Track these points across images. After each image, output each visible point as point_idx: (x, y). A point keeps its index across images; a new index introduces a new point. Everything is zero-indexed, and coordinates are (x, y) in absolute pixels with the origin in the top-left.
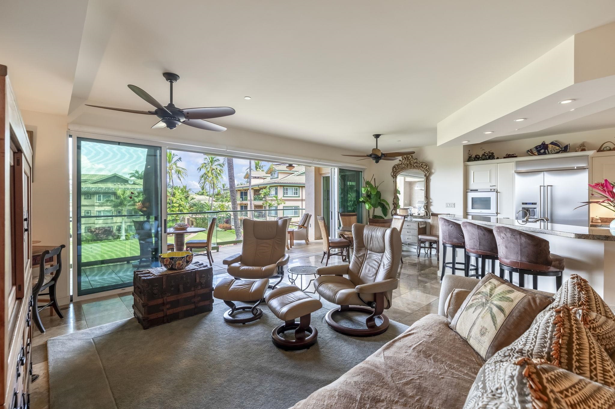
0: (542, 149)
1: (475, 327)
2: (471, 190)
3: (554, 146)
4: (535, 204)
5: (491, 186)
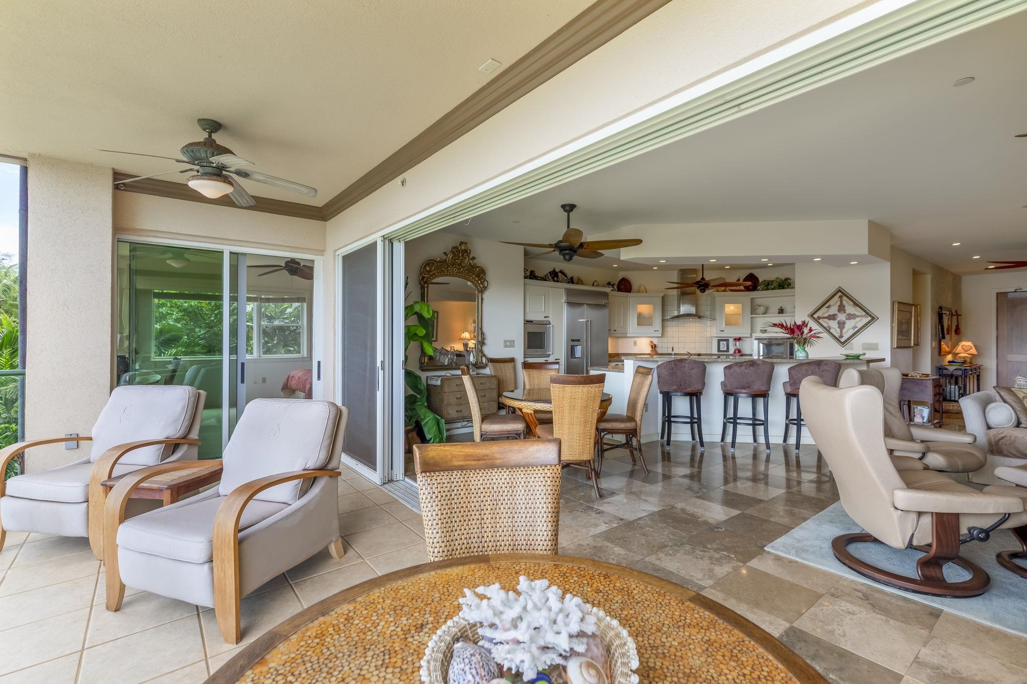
2: (528, 322)
3: (562, 276)
4: (579, 340)
5: (545, 317)
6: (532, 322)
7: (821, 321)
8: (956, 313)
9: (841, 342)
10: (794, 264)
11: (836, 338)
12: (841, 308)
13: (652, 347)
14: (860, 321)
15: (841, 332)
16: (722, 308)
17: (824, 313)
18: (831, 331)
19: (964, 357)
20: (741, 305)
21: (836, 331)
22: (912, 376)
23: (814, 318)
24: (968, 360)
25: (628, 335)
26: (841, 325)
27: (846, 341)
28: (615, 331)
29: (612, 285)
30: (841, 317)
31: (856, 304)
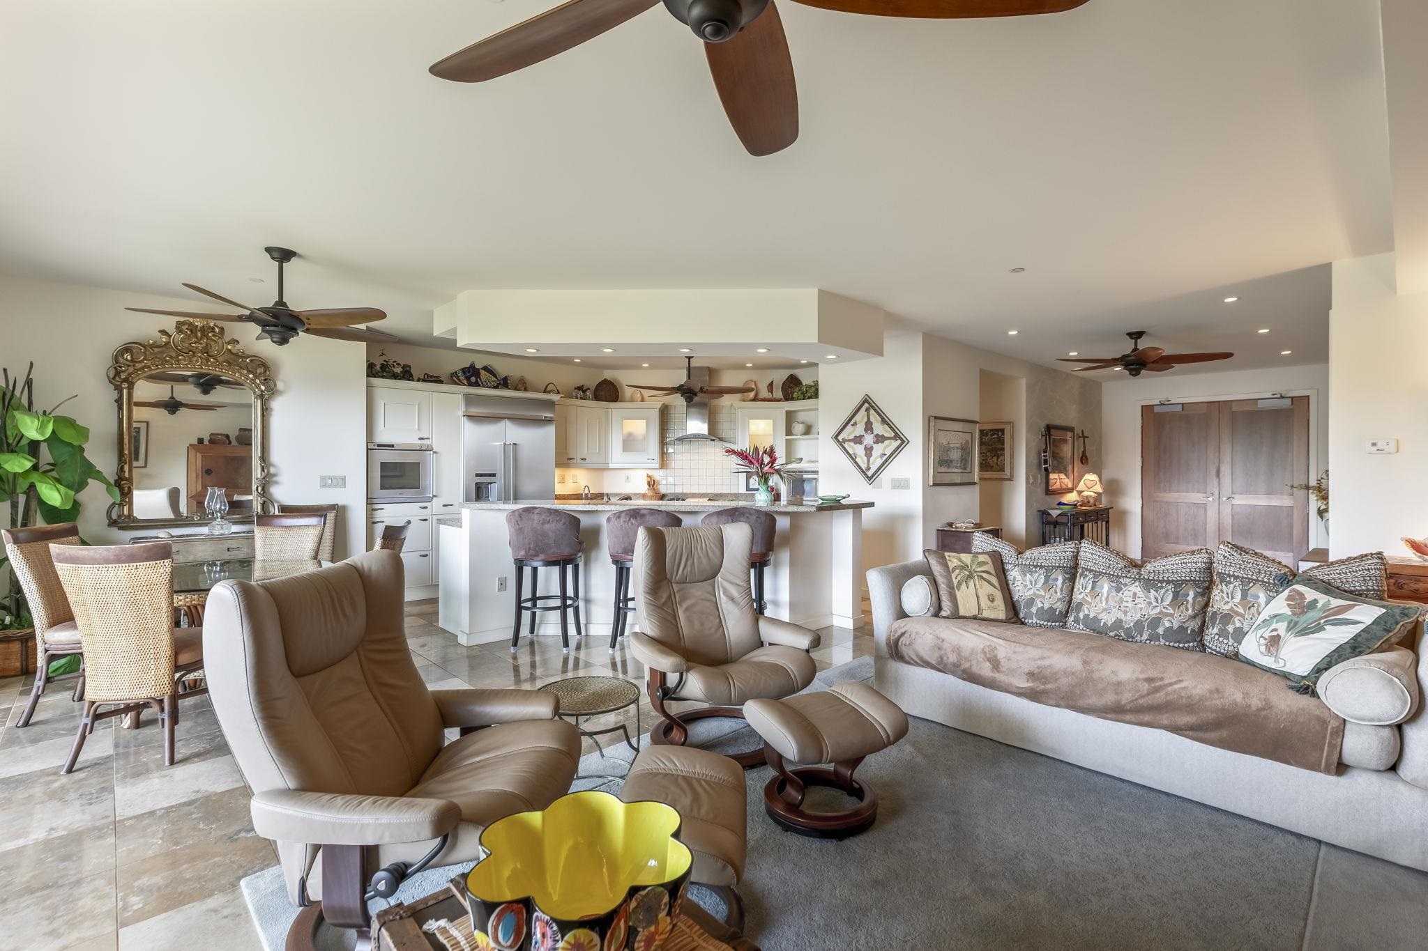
0: (471, 375)
1: (981, 599)
2: (379, 446)
3: (488, 375)
4: (494, 475)
5: (421, 439)
6: (392, 446)
7: (846, 445)
8: (1083, 434)
9: (868, 477)
10: (816, 365)
11: (863, 471)
12: (869, 427)
13: (649, 484)
14: (888, 446)
15: (868, 461)
16: (745, 426)
17: (850, 434)
18: (857, 460)
19: (1087, 497)
20: (771, 421)
21: (862, 460)
22: (956, 527)
23: (838, 441)
24: (1092, 501)
25: (611, 466)
26: (868, 451)
27: (873, 475)
28: (585, 459)
29: (584, 391)
30: (869, 439)
31: (885, 421)
